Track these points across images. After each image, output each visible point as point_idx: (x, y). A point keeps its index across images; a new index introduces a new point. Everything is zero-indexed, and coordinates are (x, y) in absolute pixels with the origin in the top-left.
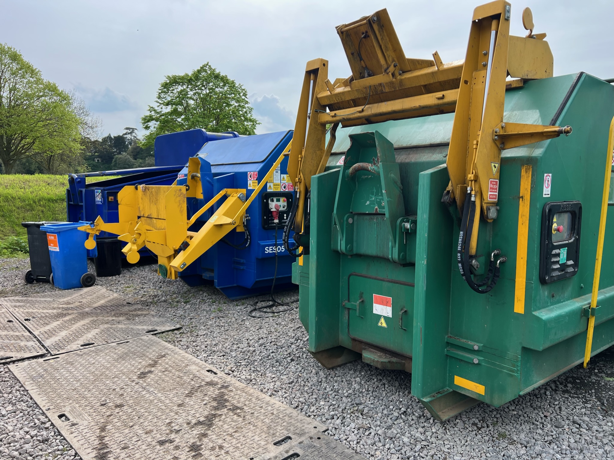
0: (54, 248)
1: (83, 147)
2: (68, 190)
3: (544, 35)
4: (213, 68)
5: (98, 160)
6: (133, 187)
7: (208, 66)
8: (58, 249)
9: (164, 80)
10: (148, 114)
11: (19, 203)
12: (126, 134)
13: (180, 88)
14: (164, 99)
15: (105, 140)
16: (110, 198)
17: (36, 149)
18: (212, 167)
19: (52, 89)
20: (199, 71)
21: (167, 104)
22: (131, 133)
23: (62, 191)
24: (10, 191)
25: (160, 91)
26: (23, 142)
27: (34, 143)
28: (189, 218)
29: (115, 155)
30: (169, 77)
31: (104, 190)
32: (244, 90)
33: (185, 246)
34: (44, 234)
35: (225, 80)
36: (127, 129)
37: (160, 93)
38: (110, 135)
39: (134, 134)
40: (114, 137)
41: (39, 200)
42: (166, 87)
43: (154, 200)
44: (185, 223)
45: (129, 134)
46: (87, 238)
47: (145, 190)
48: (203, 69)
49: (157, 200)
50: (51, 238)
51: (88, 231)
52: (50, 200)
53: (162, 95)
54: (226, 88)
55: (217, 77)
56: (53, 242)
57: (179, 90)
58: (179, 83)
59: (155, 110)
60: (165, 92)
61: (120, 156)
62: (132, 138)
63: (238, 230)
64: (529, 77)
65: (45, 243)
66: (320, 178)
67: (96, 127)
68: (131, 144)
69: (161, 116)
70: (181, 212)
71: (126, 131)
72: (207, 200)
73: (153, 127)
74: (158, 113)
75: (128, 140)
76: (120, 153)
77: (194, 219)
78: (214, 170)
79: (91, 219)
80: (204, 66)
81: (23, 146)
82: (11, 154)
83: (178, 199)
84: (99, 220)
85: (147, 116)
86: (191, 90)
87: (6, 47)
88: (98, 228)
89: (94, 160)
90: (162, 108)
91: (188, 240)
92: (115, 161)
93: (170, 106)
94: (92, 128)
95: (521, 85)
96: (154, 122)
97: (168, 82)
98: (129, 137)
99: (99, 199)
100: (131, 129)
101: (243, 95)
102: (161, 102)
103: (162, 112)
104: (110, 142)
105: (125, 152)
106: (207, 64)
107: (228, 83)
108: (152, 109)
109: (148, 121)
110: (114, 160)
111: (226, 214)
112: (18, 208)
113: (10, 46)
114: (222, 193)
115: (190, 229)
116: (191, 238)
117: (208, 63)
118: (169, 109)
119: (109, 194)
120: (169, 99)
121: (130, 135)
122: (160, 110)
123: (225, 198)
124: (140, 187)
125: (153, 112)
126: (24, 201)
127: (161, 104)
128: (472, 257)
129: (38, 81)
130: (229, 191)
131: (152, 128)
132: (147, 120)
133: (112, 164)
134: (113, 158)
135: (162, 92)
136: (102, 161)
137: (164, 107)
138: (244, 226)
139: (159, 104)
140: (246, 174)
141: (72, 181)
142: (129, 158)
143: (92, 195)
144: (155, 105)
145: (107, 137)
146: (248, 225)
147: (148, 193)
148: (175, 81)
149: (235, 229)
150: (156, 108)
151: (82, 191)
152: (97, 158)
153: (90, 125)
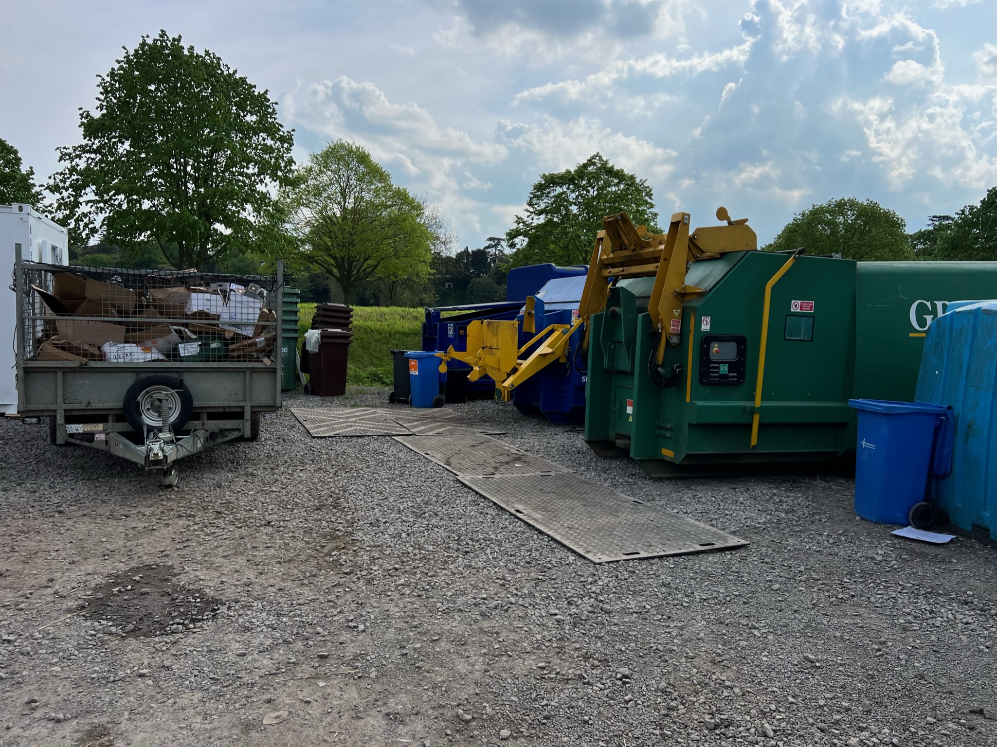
0: (414, 372)
1: (432, 271)
2: (424, 324)
3: (746, 220)
4: (605, 160)
5: (449, 285)
6: (480, 321)
7: (598, 158)
8: (417, 373)
9: (538, 180)
10: (515, 226)
11: (377, 336)
12: (488, 247)
13: (559, 190)
14: (536, 206)
15: (460, 255)
16: (461, 331)
17: (379, 272)
18: (546, 306)
19: (402, 196)
20: (585, 166)
21: (540, 213)
22: (495, 246)
23: (418, 325)
24: (369, 323)
25: (532, 196)
26: (365, 265)
27: (377, 266)
28: (519, 347)
29: (471, 278)
30: (544, 175)
31: (456, 324)
32: (648, 187)
33: (515, 370)
34: (407, 359)
35: (619, 175)
36: (490, 239)
37: (531, 198)
38: (467, 248)
39: (499, 248)
40: (473, 251)
41: (395, 334)
42: (541, 189)
43: (495, 333)
44: (515, 352)
45: (492, 247)
46: (441, 364)
47: (489, 324)
48: (591, 162)
49: (497, 333)
50: (412, 363)
51: (442, 357)
52: (404, 334)
53: (535, 201)
54: (622, 186)
55: (610, 172)
56: (413, 366)
57: (556, 193)
58: (556, 184)
59: (523, 222)
60: (537, 196)
61: (479, 279)
62: (497, 252)
63: (561, 361)
64: (727, 251)
65: (407, 368)
66: (595, 316)
67: (450, 242)
68: (494, 261)
69: (531, 229)
70: (513, 342)
71: (489, 242)
72: (537, 333)
73: (520, 244)
74: (527, 226)
75: (492, 255)
76: (478, 276)
77: (523, 349)
78: (547, 307)
79: (444, 348)
80: (594, 157)
81: (365, 270)
82: (352, 279)
83: (511, 331)
84: (451, 348)
85: (513, 230)
86: (573, 191)
87: (354, 147)
88: (450, 355)
89: (444, 285)
90: (533, 219)
91: (518, 366)
92: (472, 287)
93: (543, 216)
94: (444, 243)
95: (719, 256)
96: (521, 237)
97: (543, 182)
98: (492, 251)
99: (451, 333)
100: (496, 239)
101: (646, 195)
102: (532, 210)
103: (533, 225)
104: (467, 259)
105: (486, 273)
106: (597, 155)
107: (625, 180)
108: (519, 220)
109: (516, 236)
110: (470, 285)
111: (549, 346)
112: (376, 341)
113: (358, 145)
114: (549, 328)
115: (519, 358)
116: (521, 364)
117: (598, 153)
118: (542, 219)
119: (461, 328)
120: (543, 206)
121: (494, 249)
122: (531, 221)
123: (551, 332)
124: (485, 321)
125: (521, 224)
126: (381, 334)
127: (531, 213)
128: (659, 366)
129: (388, 187)
130: (556, 326)
131: (518, 246)
132: (513, 235)
133: (468, 291)
134: (469, 283)
135: (534, 197)
136: (454, 286)
137: (536, 217)
138: (566, 357)
139: (529, 214)
140: (570, 311)
141: (428, 315)
142: (490, 283)
143: (445, 329)
144: (524, 215)
145: (464, 252)
146: (569, 358)
147: (491, 326)
148: (552, 180)
149: (558, 359)
150: (526, 219)
151: (436, 325)
152: (447, 281)
153: (443, 240)
